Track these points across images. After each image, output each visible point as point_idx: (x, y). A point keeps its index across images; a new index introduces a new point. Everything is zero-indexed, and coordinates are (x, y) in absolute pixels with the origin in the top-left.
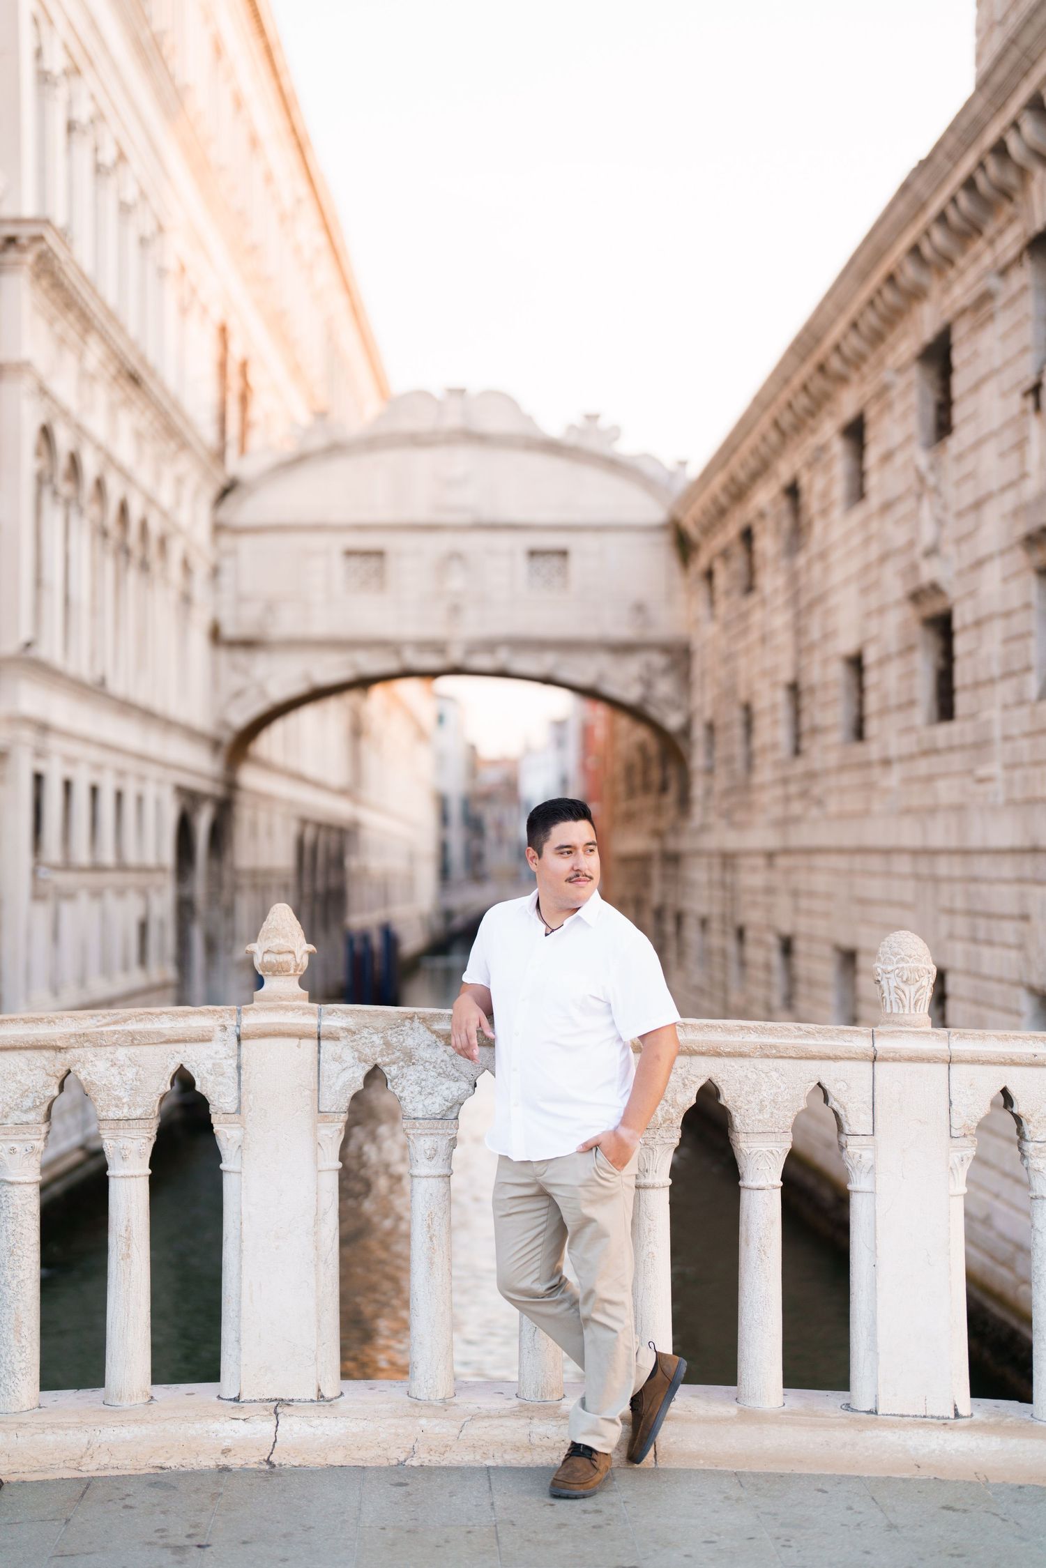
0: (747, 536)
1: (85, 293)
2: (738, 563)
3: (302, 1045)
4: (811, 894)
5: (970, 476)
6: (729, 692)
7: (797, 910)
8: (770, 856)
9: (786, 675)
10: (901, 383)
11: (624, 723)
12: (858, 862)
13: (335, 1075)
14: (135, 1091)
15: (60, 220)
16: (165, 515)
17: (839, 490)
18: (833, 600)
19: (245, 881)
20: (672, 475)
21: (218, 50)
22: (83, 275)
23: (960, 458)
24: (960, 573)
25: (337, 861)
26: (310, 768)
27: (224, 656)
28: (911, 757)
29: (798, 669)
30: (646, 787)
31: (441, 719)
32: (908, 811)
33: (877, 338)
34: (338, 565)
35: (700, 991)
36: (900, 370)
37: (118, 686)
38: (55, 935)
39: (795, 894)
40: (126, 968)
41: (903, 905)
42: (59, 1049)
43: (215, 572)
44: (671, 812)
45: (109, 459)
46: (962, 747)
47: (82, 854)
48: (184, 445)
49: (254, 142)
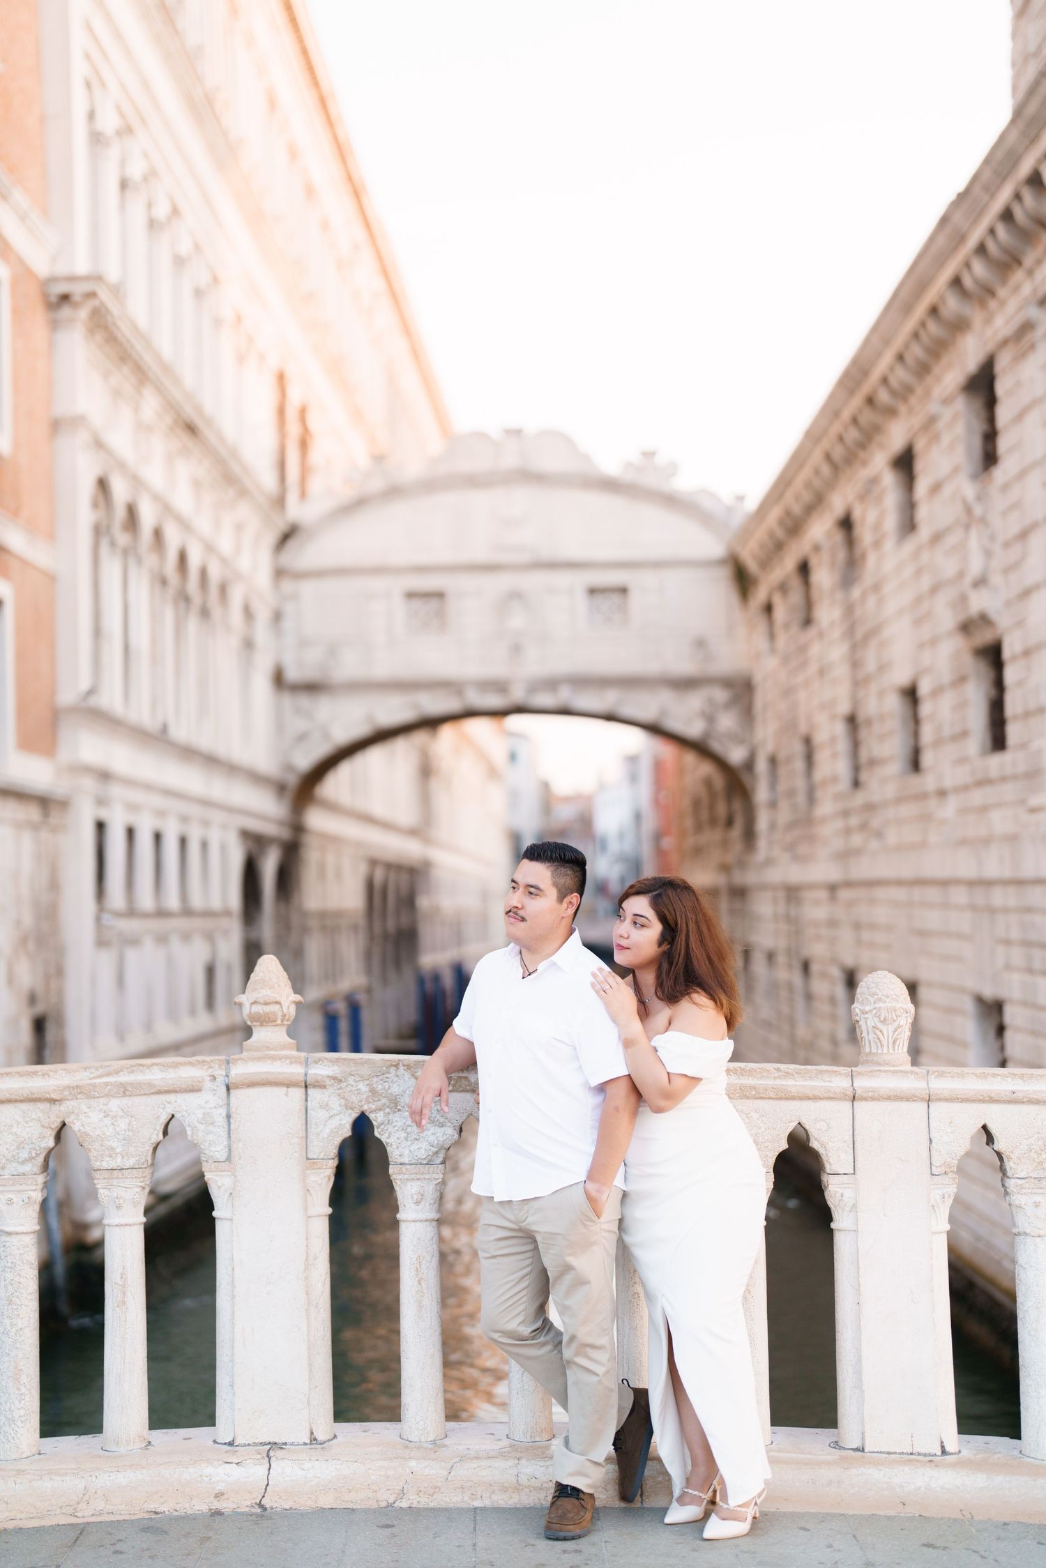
0: (804, 569)
1: (139, 347)
2: (796, 596)
3: (289, 1094)
4: (873, 927)
5: (1016, 506)
6: (790, 725)
7: (859, 943)
8: (833, 888)
9: (844, 708)
10: (947, 414)
11: (690, 758)
12: (917, 893)
13: (323, 1122)
14: (127, 1141)
15: (112, 273)
16: (224, 561)
17: (891, 522)
18: (887, 633)
19: (313, 923)
20: (730, 510)
21: (272, 102)
22: (135, 328)
23: (1005, 488)
24: (1008, 604)
25: (409, 902)
26: (378, 809)
27: (288, 700)
28: (965, 788)
29: (856, 702)
30: (713, 821)
31: (513, 757)
32: (963, 842)
33: (923, 370)
34: (399, 607)
35: (768, 1025)
36: (946, 401)
37: (180, 733)
38: (120, 981)
39: (857, 926)
40: (193, 1012)
41: (960, 936)
42: (53, 1101)
43: (277, 617)
44: (737, 846)
45: (167, 509)
46: (1014, 777)
47: (146, 900)
48: (243, 492)
49: (310, 191)
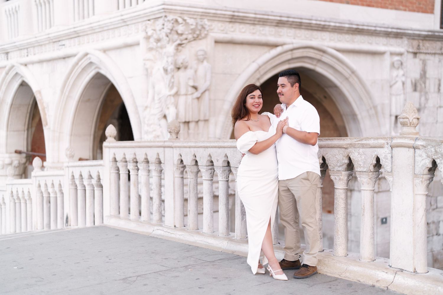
3: (410, 150)
13: (420, 162)
14: (364, 163)
42: (346, 148)
